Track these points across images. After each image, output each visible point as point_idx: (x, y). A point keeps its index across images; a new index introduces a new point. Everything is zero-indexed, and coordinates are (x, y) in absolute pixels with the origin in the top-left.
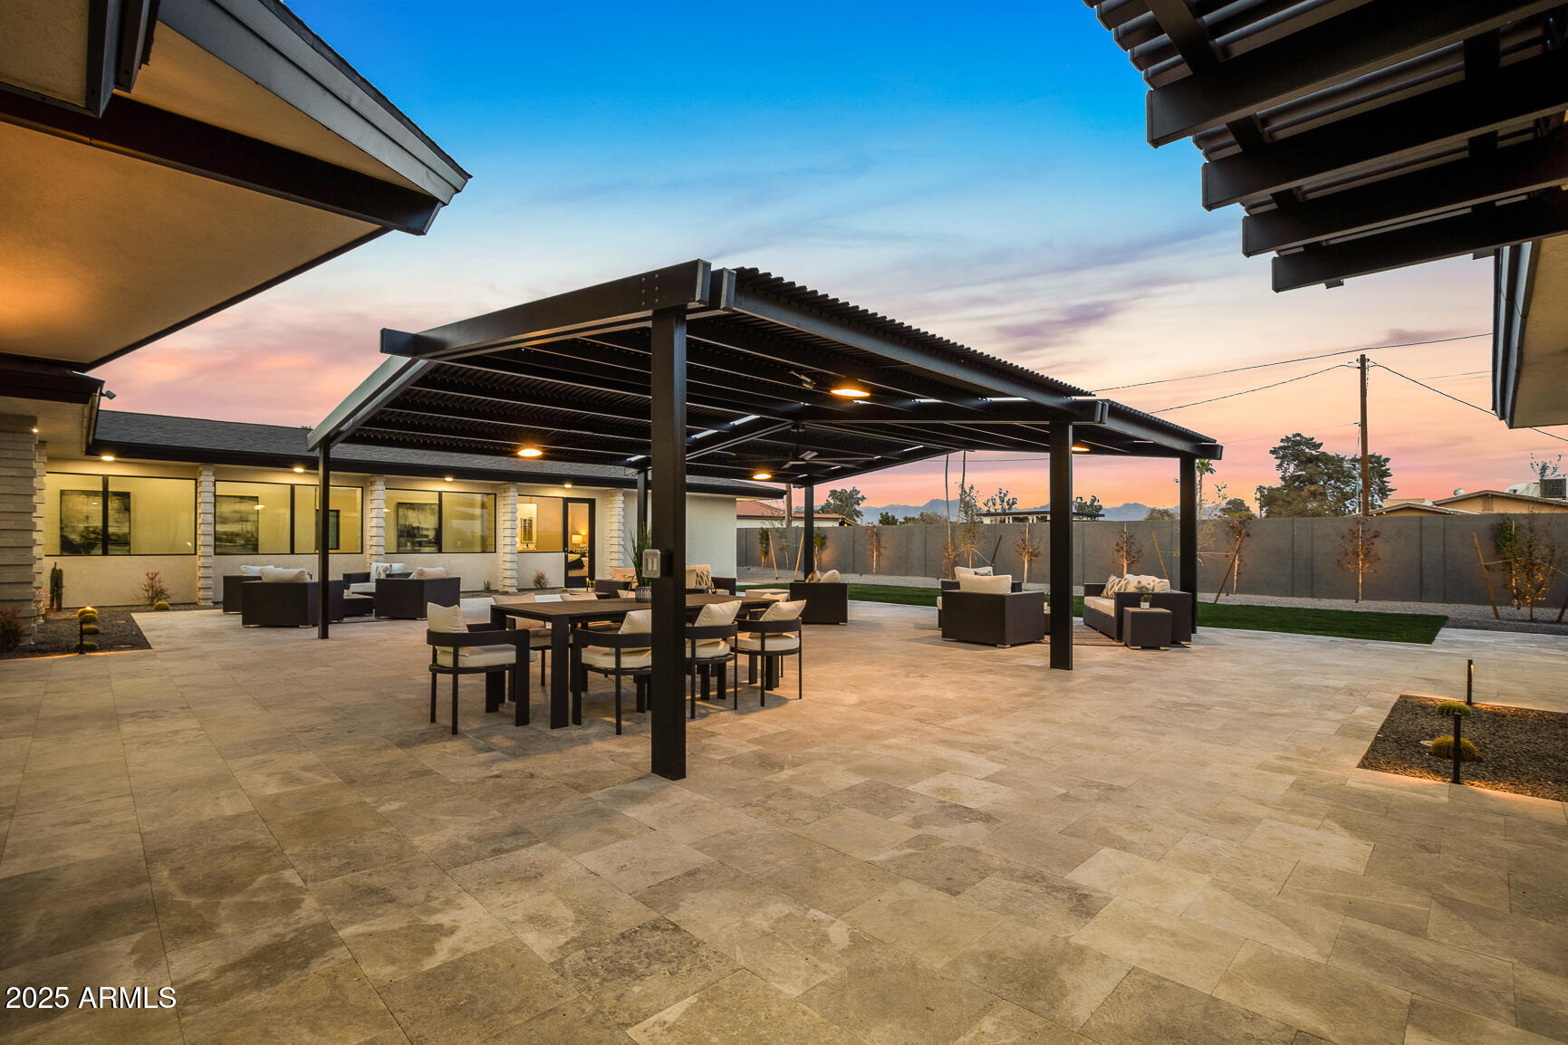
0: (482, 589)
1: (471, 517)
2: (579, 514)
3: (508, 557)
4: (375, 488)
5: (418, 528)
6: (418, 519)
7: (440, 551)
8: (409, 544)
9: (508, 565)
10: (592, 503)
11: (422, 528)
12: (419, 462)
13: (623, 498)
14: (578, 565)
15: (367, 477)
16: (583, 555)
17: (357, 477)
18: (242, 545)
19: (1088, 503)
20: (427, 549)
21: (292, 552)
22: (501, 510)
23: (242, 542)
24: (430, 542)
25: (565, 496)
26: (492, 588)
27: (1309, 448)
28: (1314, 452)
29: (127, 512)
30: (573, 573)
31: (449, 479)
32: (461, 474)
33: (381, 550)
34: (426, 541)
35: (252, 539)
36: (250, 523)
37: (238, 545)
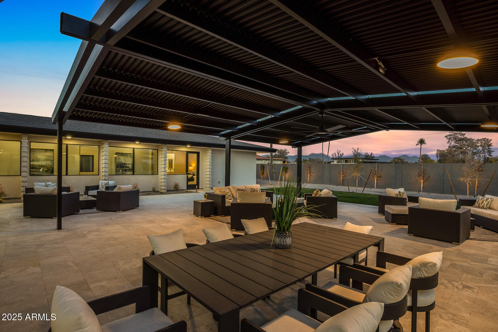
0: (152, 190)
1: (148, 158)
2: (193, 158)
3: (163, 177)
4: (104, 146)
5: (125, 164)
6: (125, 160)
7: (133, 174)
8: (121, 171)
9: (163, 180)
10: (198, 153)
11: (126, 164)
12: (124, 135)
13: (211, 152)
14: (192, 179)
15: (101, 141)
16: (194, 175)
17: (97, 141)
19: (370, 155)
20: (129, 173)
21: (67, 175)
22: (160, 156)
23: (46, 169)
24: (130, 170)
25: (187, 151)
26: (156, 190)
27: (460, 135)
28: (462, 137)
30: (190, 183)
31: (137, 143)
32: (143, 140)
33: (107, 174)
34: (128, 169)
35: (51, 168)
36: (50, 161)
37: (45, 171)
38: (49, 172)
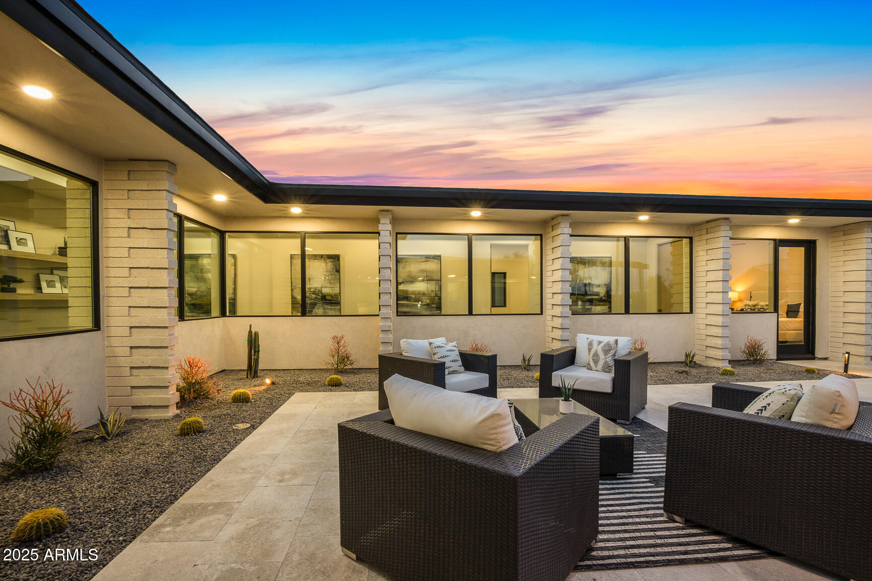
4: (559, 231)
5: (589, 285)
6: (590, 275)
7: (609, 312)
8: (580, 303)
9: (716, 331)
10: (810, 246)
11: (593, 285)
17: (537, 220)
18: (428, 305)
20: (598, 309)
21: (470, 313)
22: (701, 257)
23: (428, 301)
24: (600, 300)
25: (777, 238)
29: (338, 274)
33: (567, 311)
34: (596, 300)
35: (437, 298)
36: (434, 282)
37: (425, 305)
38: (434, 307)
